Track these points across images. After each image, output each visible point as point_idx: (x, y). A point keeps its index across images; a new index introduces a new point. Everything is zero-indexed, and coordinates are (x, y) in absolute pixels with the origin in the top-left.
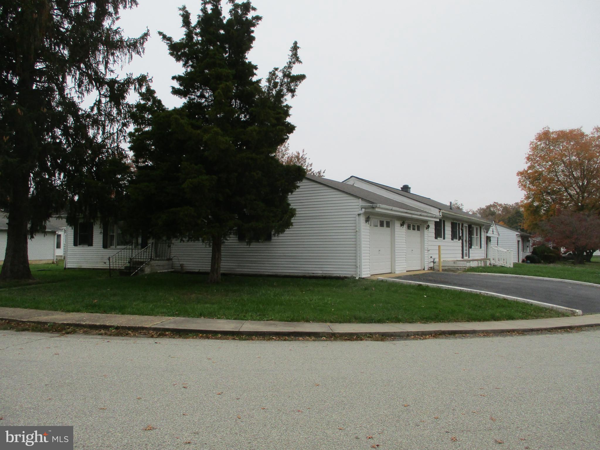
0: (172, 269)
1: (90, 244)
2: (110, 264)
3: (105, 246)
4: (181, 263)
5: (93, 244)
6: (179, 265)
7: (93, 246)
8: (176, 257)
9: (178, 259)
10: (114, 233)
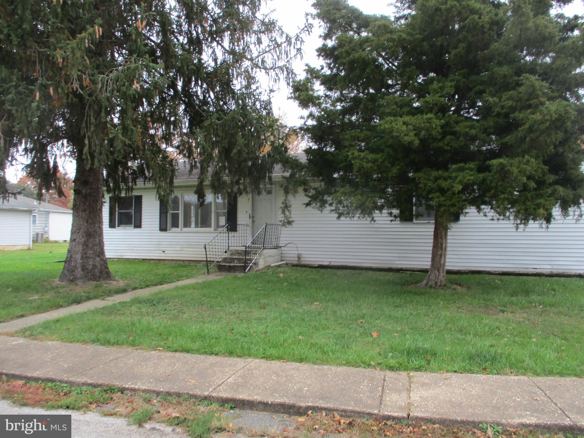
0: (282, 261)
1: (138, 225)
2: (206, 254)
3: (163, 228)
4: (300, 252)
5: (143, 226)
6: (296, 256)
7: (142, 229)
8: (293, 244)
9: (297, 247)
10: (178, 210)
